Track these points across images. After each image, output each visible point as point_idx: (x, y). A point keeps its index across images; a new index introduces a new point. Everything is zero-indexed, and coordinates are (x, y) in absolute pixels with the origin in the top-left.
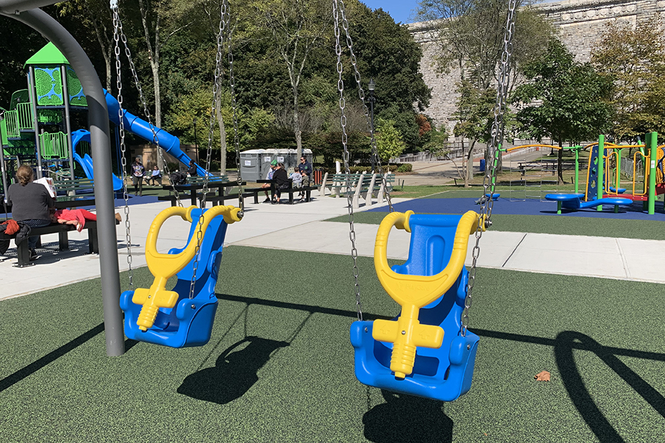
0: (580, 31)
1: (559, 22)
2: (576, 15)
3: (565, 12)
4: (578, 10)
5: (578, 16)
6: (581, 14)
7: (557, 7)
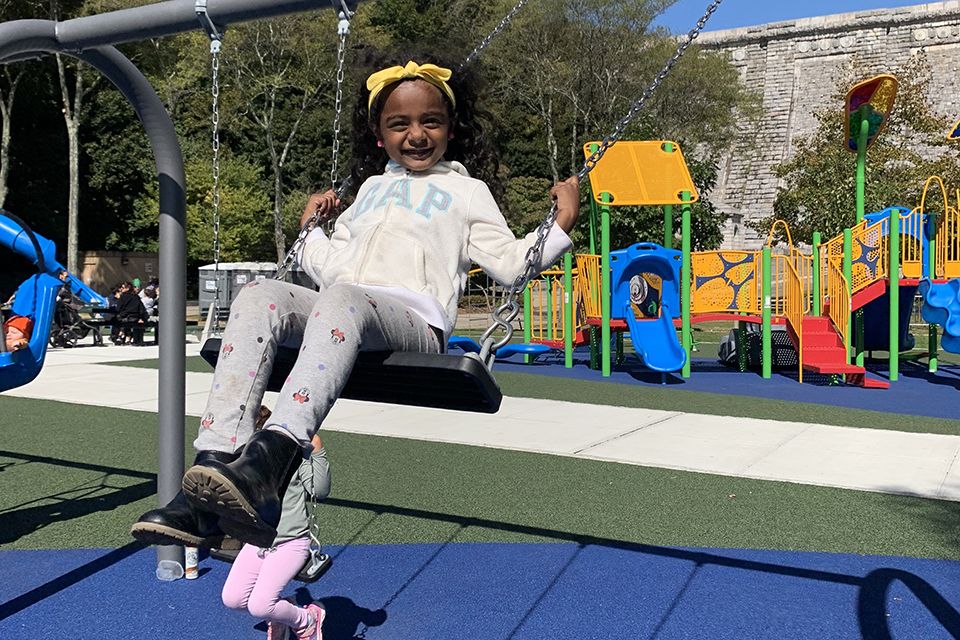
0: (947, 60)
1: (908, 44)
2: (939, 31)
3: (919, 26)
4: (942, 23)
5: (943, 33)
6: (948, 31)
7: (903, 17)
